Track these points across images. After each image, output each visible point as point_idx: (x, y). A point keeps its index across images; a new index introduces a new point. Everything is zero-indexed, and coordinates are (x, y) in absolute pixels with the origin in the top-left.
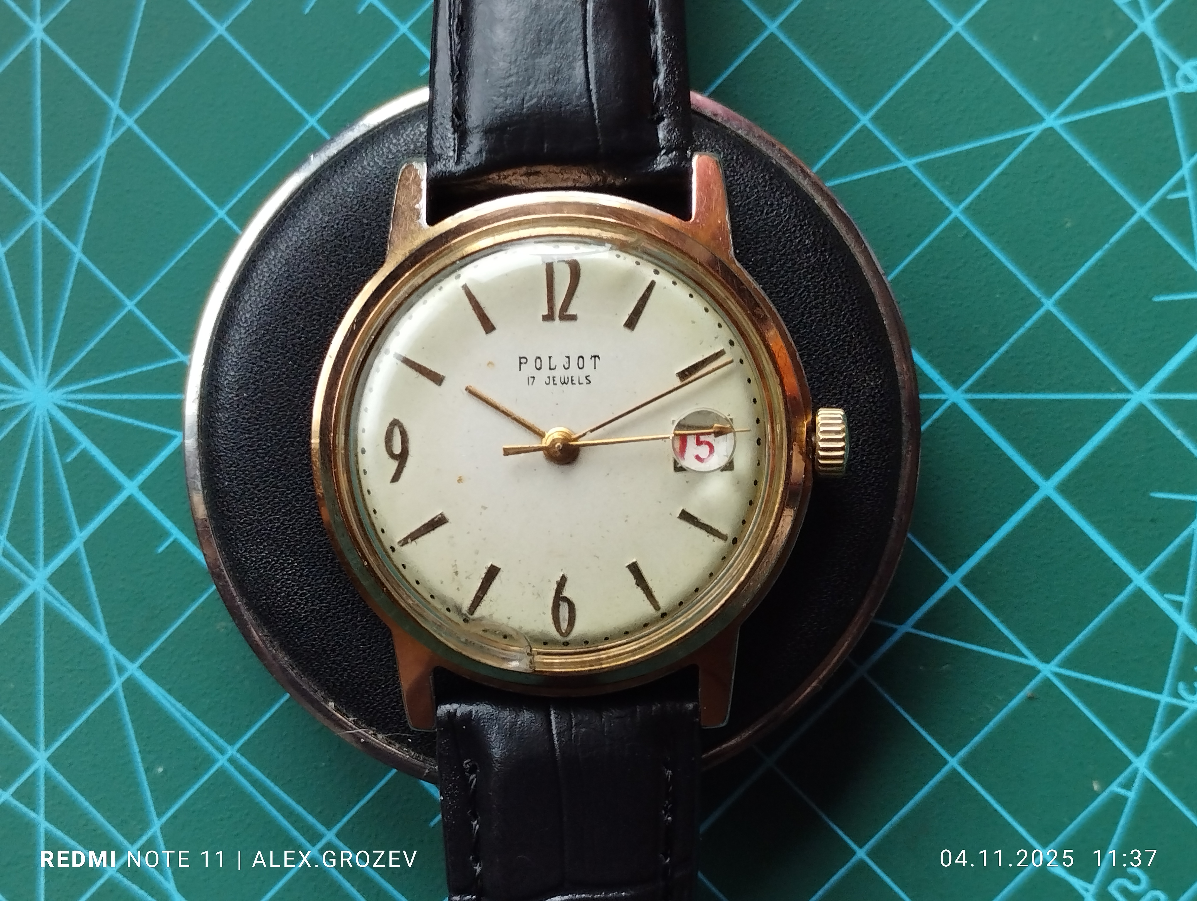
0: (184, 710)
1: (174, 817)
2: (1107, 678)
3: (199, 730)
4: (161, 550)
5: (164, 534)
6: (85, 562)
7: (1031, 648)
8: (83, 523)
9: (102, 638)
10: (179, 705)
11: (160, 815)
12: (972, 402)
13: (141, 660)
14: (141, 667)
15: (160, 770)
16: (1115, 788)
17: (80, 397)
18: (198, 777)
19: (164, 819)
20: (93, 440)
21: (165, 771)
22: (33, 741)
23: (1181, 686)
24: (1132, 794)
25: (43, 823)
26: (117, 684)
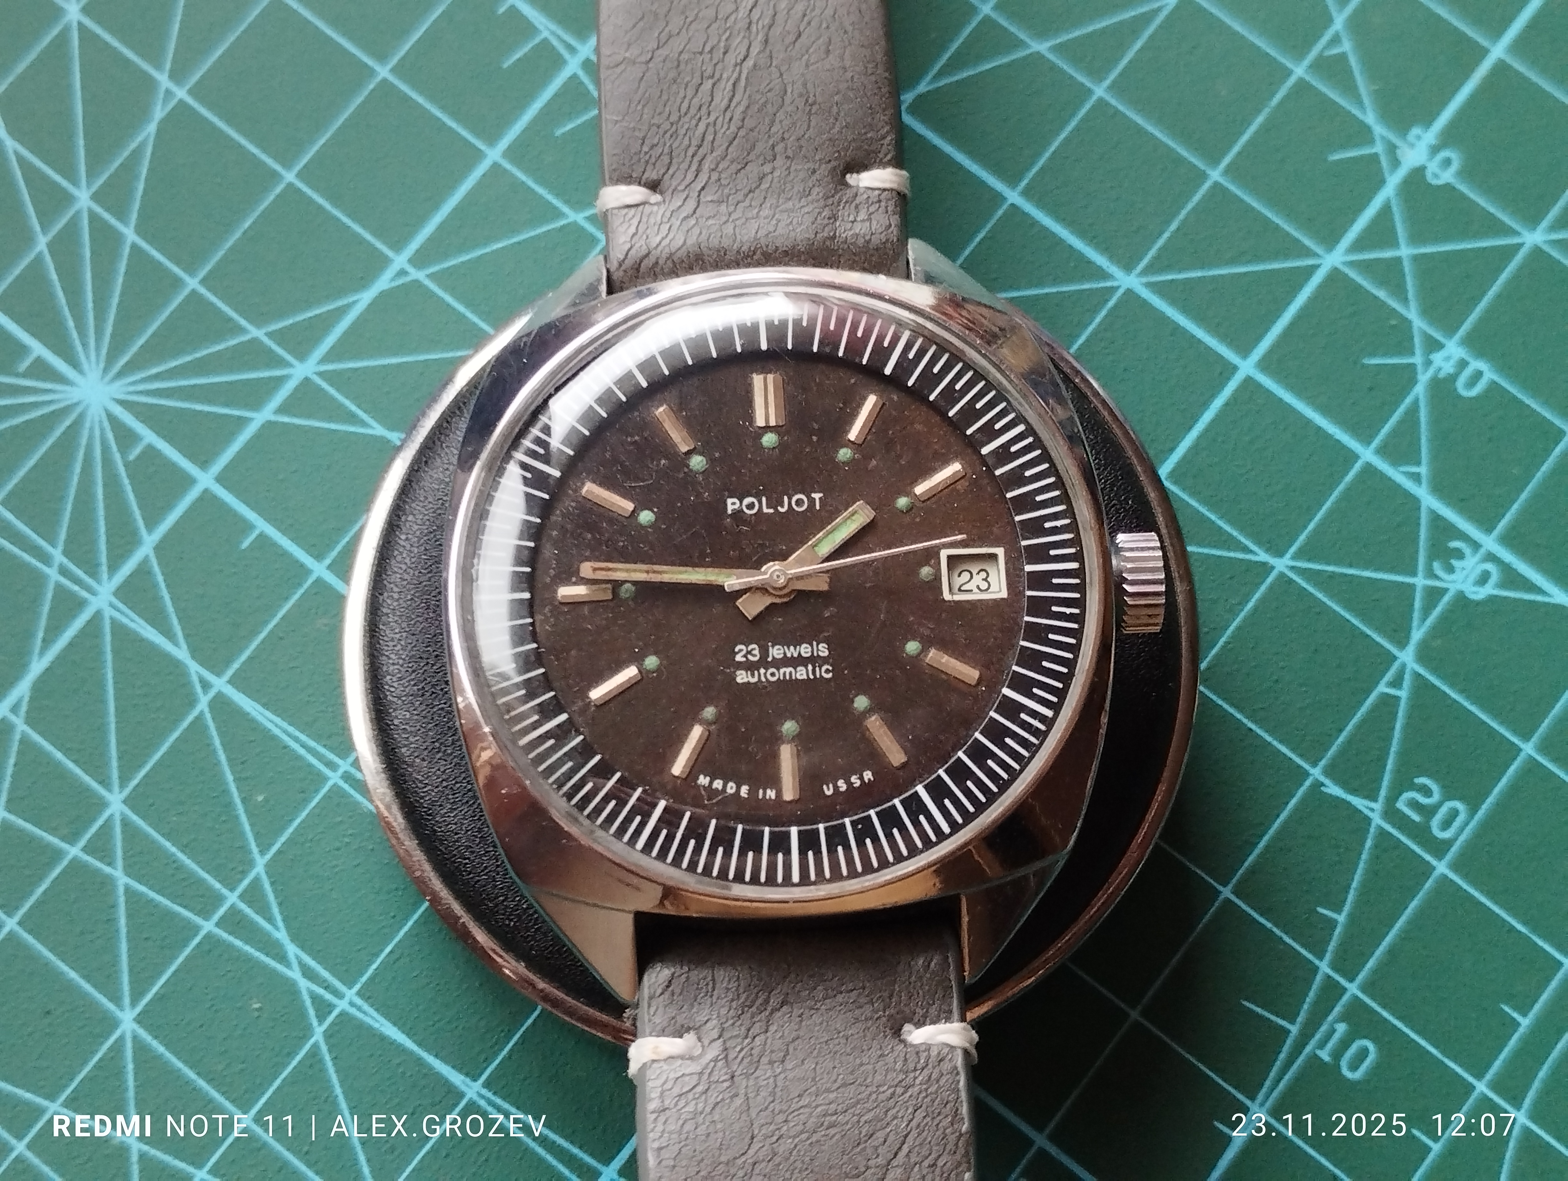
0: (285, 725)
1: (279, 852)
2: (1351, 566)
3: (303, 746)
4: (245, 544)
5: (247, 527)
6: (156, 569)
7: (1259, 543)
8: (151, 525)
9: (182, 653)
10: (278, 720)
11: (262, 853)
12: (1149, 285)
13: (230, 673)
15: (260, 798)
16: (1382, 688)
17: (141, 387)
18: (306, 801)
19: (268, 856)
20: (158, 433)
21: (266, 800)
22: (105, 783)
23: (1436, 565)
24: (1403, 694)
25: (122, 879)
26: (203, 704)
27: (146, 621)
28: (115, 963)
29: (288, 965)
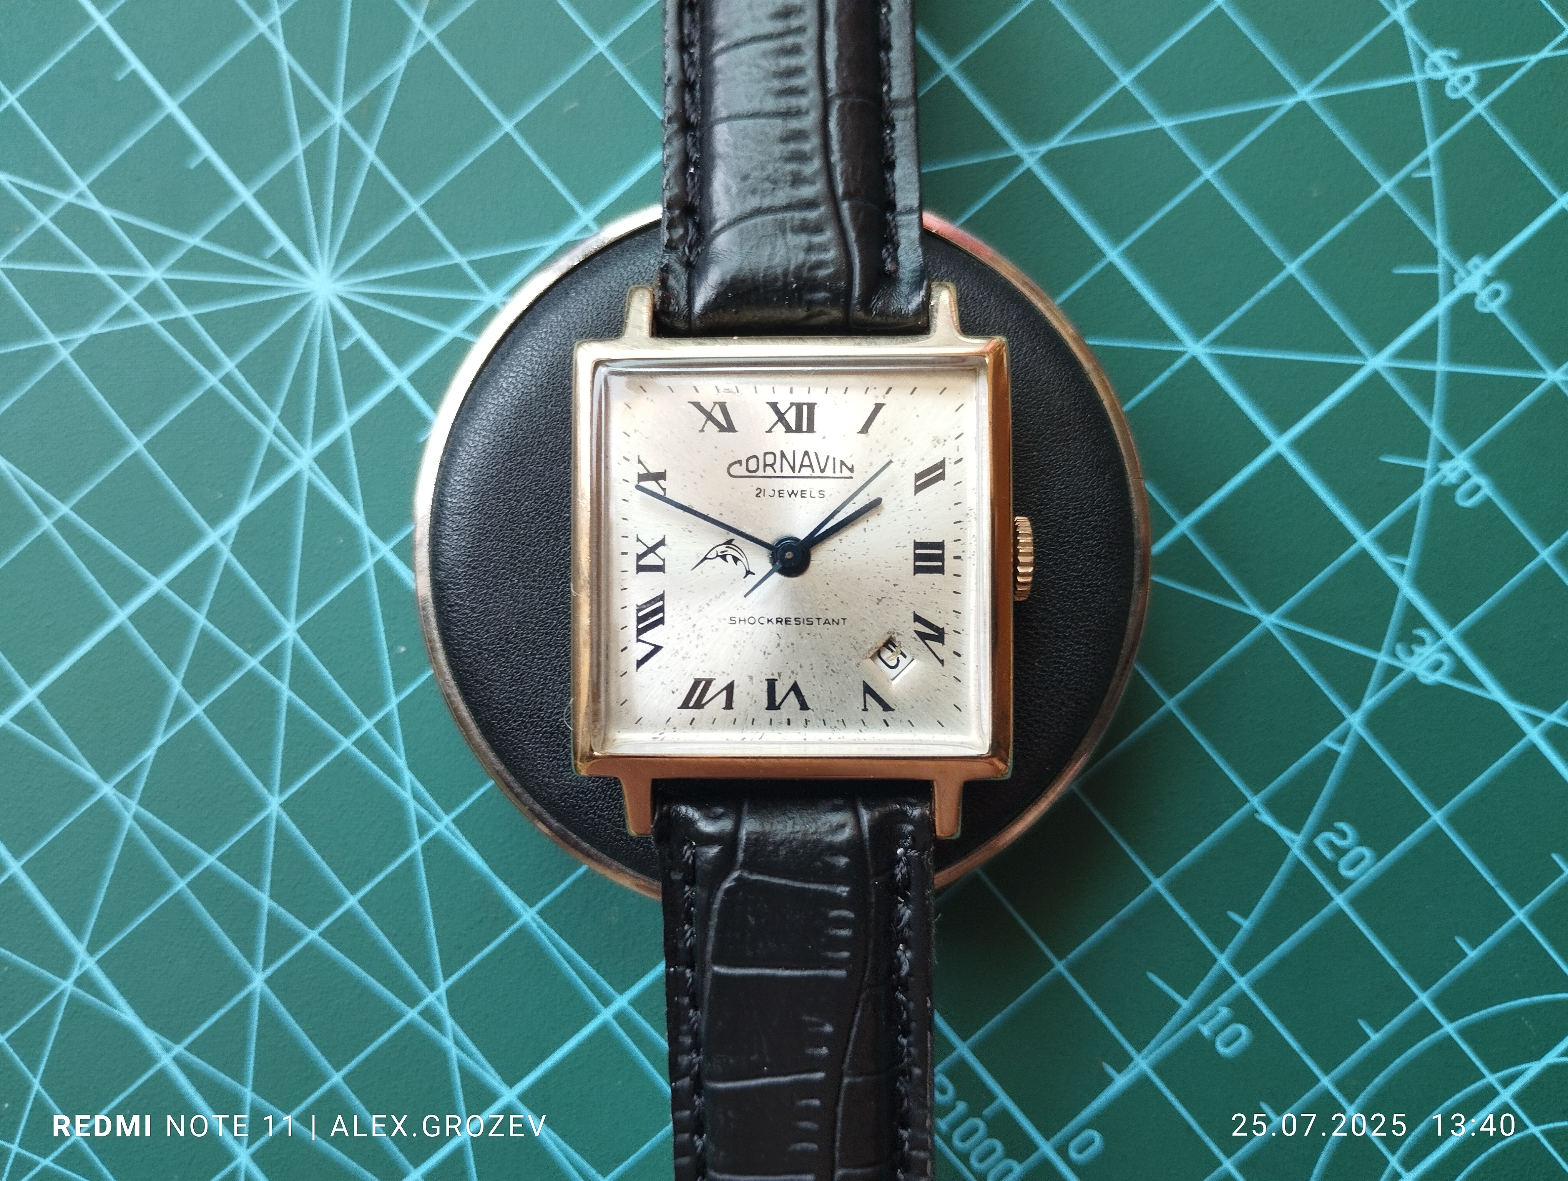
1: (410, 696)
2: (1326, 633)
4: (423, 439)
5: (428, 424)
6: (350, 445)
7: (1253, 599)
8: (351, 407)
9: (359, 520)
11: (397, 692)
12: (1212, 356)
13: (395, 543)
14: (394, 550)
15: (403, 649)
16: (1327, 742)
17: (361, 289)
19: (402, 697)
20: (369, 331)
21: (407, 652)
22: (285, 613)
23: (1399, 648)
24: (1344, 750)
25: (286, 693)
26: (369, 564)
27: (337, 487)
28: (270, 758)
29: (403, 788)
